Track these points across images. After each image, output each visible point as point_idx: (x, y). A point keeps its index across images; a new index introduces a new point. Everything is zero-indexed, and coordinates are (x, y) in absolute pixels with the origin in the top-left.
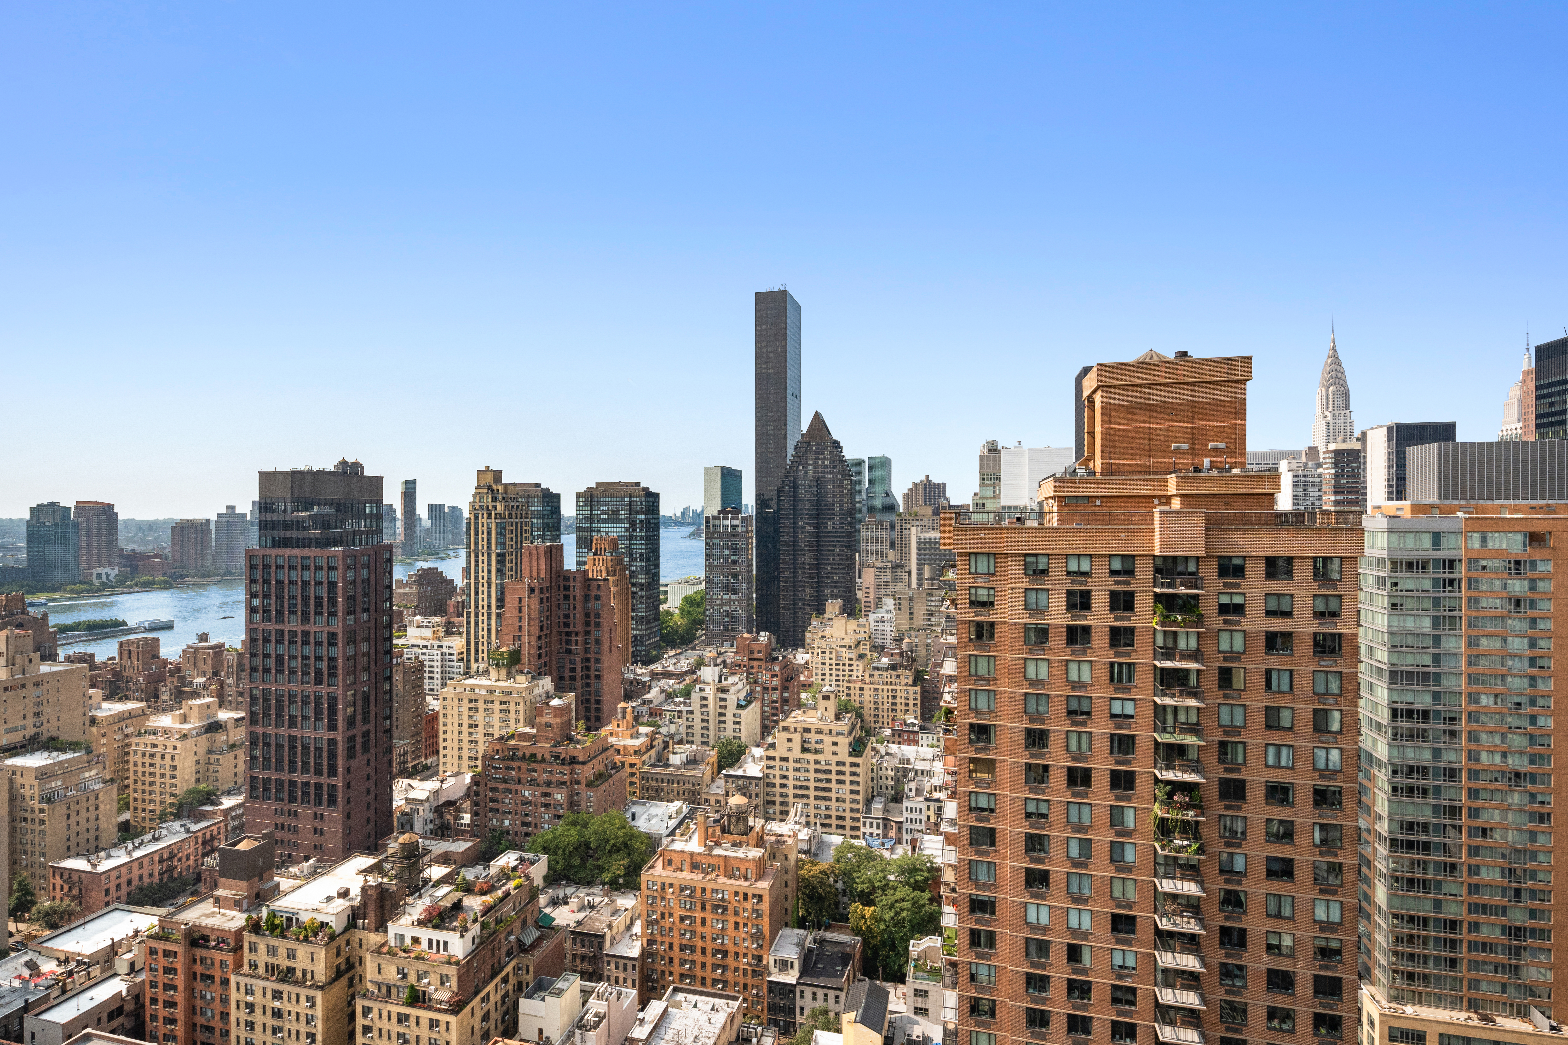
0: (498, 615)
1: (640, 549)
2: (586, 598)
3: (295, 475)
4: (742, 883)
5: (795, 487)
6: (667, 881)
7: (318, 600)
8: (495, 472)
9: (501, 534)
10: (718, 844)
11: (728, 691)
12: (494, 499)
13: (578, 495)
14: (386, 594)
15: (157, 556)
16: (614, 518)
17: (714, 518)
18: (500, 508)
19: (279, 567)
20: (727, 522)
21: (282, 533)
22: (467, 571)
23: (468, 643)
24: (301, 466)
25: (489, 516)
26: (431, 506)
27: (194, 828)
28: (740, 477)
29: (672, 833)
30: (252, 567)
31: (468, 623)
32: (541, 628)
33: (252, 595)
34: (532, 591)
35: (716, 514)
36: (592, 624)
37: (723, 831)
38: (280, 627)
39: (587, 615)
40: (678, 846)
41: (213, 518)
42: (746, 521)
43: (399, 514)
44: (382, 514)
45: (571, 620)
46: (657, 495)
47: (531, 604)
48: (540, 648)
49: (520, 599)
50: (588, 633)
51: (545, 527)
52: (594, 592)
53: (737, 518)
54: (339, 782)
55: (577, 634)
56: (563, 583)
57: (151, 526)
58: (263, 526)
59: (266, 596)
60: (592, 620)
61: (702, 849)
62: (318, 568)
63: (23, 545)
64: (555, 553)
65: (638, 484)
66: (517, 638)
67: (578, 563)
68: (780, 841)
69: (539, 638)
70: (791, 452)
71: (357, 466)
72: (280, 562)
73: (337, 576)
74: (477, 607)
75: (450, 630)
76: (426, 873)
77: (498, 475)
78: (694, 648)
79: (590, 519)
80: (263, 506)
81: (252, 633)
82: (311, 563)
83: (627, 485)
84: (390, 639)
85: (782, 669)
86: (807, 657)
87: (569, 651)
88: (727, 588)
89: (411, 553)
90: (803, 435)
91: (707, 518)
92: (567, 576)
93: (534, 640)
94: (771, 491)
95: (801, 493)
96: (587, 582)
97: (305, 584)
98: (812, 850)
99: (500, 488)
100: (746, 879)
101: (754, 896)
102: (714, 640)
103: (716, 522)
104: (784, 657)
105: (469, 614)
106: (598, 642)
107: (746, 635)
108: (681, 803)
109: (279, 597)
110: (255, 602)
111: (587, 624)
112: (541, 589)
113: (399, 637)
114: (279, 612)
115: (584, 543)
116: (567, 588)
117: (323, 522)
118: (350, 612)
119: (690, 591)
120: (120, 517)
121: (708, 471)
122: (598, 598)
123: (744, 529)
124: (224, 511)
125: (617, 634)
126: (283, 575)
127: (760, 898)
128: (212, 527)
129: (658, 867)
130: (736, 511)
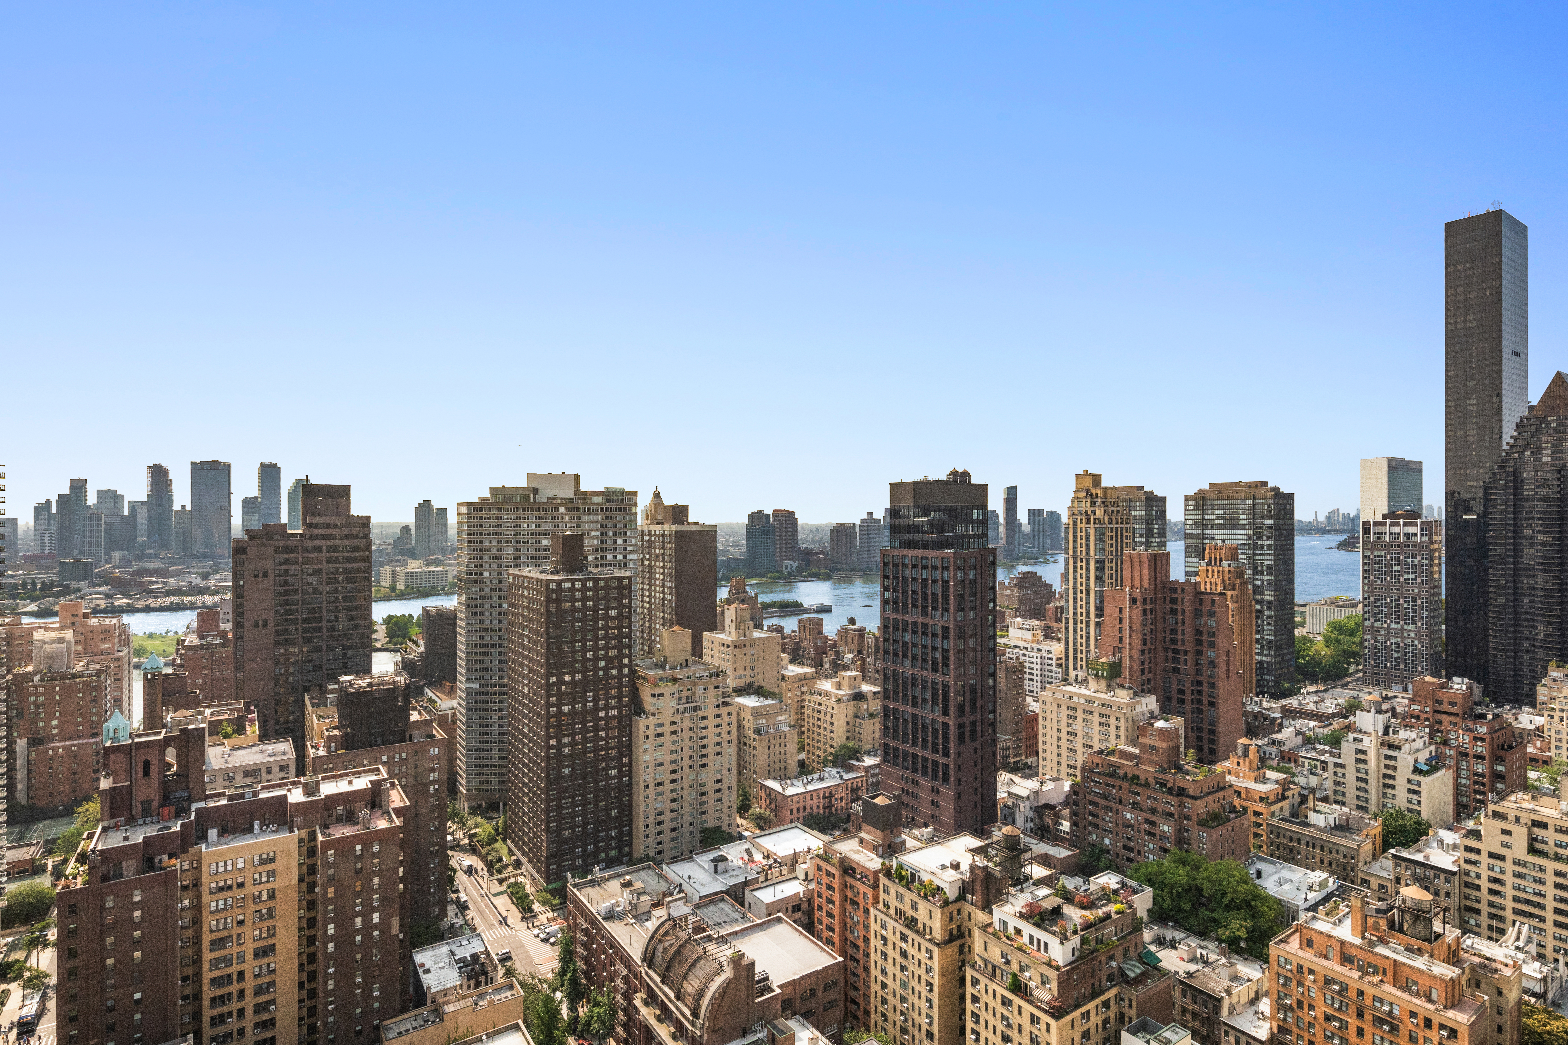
0: (1098, 624)
1: (1267, 560)
2: (1198, 613)
3: (916, 483)
4: (1422, 1002)
5: (1517, 480)
6: (1307, 965)
7: (935, 596)
8: (1093, 475)
9: (1100, 539)
10: (1383, 941)
11: (1399, 748)
12: (1093, 504)
13: (1187, 498)
14: (990, 595)
15: (821, 553)
16: (1232, 523)
17: (1376, 524)
18: (1099, 513)
19: (905, 566)
20: (1396, 530)
21: (907, 536)
22: (1065, 576)
23: (1067, 649)
24: (921, 477)
25: (1088, 521)
26: (1031, 512)
27: (846, 776)
28: (1420, 471)
29: (1314, 908)
30: (885, 564)
31: (1067, 629)
32: (1144, 642)
33: (885, 589)
34: (1134, 601)
35: (1379, 518)
36: (1205, 644)
37: (1391, 925)
38: (905, 617)
39: (1199, 633)
40: (1322, 925)
41: (858, 522)
42: (1428, 528)
43: (1001, 519)
44: (986, 519)
45: (1179, 636)
46: (1291, 496)
47: (1133, 615)
48: (1143, 663)
49: (1121, 609)
50: (1199, 653)
51: (1149, 533)
52: (1206, 608)
53: (1415, 525)
54: (951, 762)
55: (1186, 652)
56: (1169, 595)
57: (818, 530)
58: (894, 529)
59: (895, 590)
60: (1205, 638)
61: (1358, 941)
62: (935, 568)
63: (744, 542)
64: (1160, 562)
65: (1264, 484)
66: (1117, 650)
67: (1187, 574)
68: (1487, 966)
69: (1142, 652)
70: (1509, 431)
71: (966, 474)
72: (906, 561)
73: (949, 575)
74: (1075, 614)
75: (1049, 634)
76: (1028, 869)
77: (1096, 479)
78: (1345, 686)
79: (1203, 525)
80: (893, 512)
81: (884, 619)
82: (928, 563)
83: (1249, 485)
84: (994, 637)
85: (1492, 731)
86: (1540, 721)
87: (1176, 671)
88: (1397, 614)
89: (1013, 558)
90: (1531, 408)
91: (1366, 524)
92: (1174, 587)
93: (1136, 654)
94: (1472, 487)
95: (1529, 489)
96: (1198, 595)
97: (924, 581)
98: (1550, 996)
99: (1100, 492)
100: (1429, 1000)
101: (1442, 1027)
102: (1373, 679)
103: (1380, 529)
104: (1496, 716)
105: (1067, 620)
106: (1212, 664)
107: (1428, 678)
108: (1325, 875)
109: (905, 591)
110: (888, 595)
111: (1199, 643)
112: (1144, 601)
113: (1002, 637)
114: (905, 605)
115: (1195, 551)
116: (1174, 601)
117: (938, 527)
118: (960, 609)
119: (1340, 616)
120: (799, 522)
121: (1367, 465)
122: (1212, 614)
123: (1425, 538)
124: (865, 516)
125: (1236, 658)
126: (907, 573)
127: (1453, 1033)
128: (857, 530)
129: (1294, 944)
130: (1413, 515)
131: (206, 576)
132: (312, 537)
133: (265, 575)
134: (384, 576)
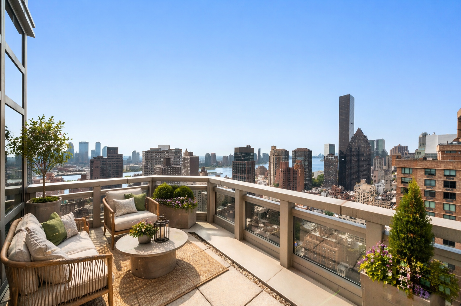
0: (275, 176)
1: (307, 163)
2: (294, 174)
3: (239, 148)
4: (330, 247)
5: (351, 148)
6: (310, 241)
7: (243, 171)
9: (276, 159)
10: (324, 236)
12: (275, 152)
13: (293, 151)
14: (254, 170)
15: (221, 162)
16: (301, 156)
17: (327, 156)
18: (276, 154)
19: (237, 164)
20: (330, 158)
21: (238, 159)
22: (269, 167)
23: (269, 181)
24: (241, 147)
25: (273, 156)
26: (263, 154)
27: (224, 208)
28: (335, 146)
29: (312, 230)
30: (233, 164)
31: (269, 178)
32: (283, 179)
33: (233, 169)
34: (282, 171)
36: (295, 180)
37: (325, 233)
39: (294, 177)
40: (313, 233)
42: (336, 157)
43: (257, 155)
44: (254, 155)
45: (290, 178)
46: (312, 151)
47: (282, 174)
48: (283, 183)
49: (279, 173)
50: (294, 182)
51: (285, 158)
52: (295, 173)
53: (333, 157)
55: (291, 181)
56: (288, 170)
57: (220, 157)
58: (235, 157)
59: (235, 170)
60: (295, 179)
61: (319, 236)
62: (243, 165)
63: (205, 159)
64: (287, 164)
65: (307, 149)
66: (279, 181)
67: (292, 166)
68: (342, 239)
69: (283, 181)
70: (350, 139)
71: (250, 146)
72: (237, 163)
73: (246, 166)
74: (271, 174)
75: (266, 178)
76: (260, 225)
77: (275, 147)
78: (320, 188)
79: (295, 156)
80: (235, 154)
81: (233, 175)
82: (242, 164)
83: (304, 149)
84: (255, 179)
85: (345, 196)
86: (354, 193)
87: (289, 185)
88: (330, 174)
89: (259, 163)
90: (354, 134)
91: (325, 156)
92: (289, 169)
93: (282, 182)
94: (344, 150)
95: (353, 150)
96: (294, 170)
97: (241, 167)
98: (352, 245)
99: (276, 150)
100: (331, 246)
101: (333, 251)
102: (326, 186)
104: (346, 193)
105: (269, 175)
106: (296, 184)
107: (334, 186)
108: (315, 224)
109: (237, 170)
110: (233, 170)
111: (294, 179)
112: (283, 171)
114: (237, 172)
115: (294, 162)
116: (289, 171)
117: (244, 156)
118: (248, 173)
119: (320, 174)
120: (216, 155)
121: (325, 145)
122: (296, 174)
123: (335, 159)
124: (230, 154)
125: (301, 182)
126: (237, 166)
127: (335, 252)
128: (228, 157)
129: (308, 237)
130: (333, 155)
131: (82, 167)
132: (109, 159)
133: (98, 167)
134: (125, 167)
